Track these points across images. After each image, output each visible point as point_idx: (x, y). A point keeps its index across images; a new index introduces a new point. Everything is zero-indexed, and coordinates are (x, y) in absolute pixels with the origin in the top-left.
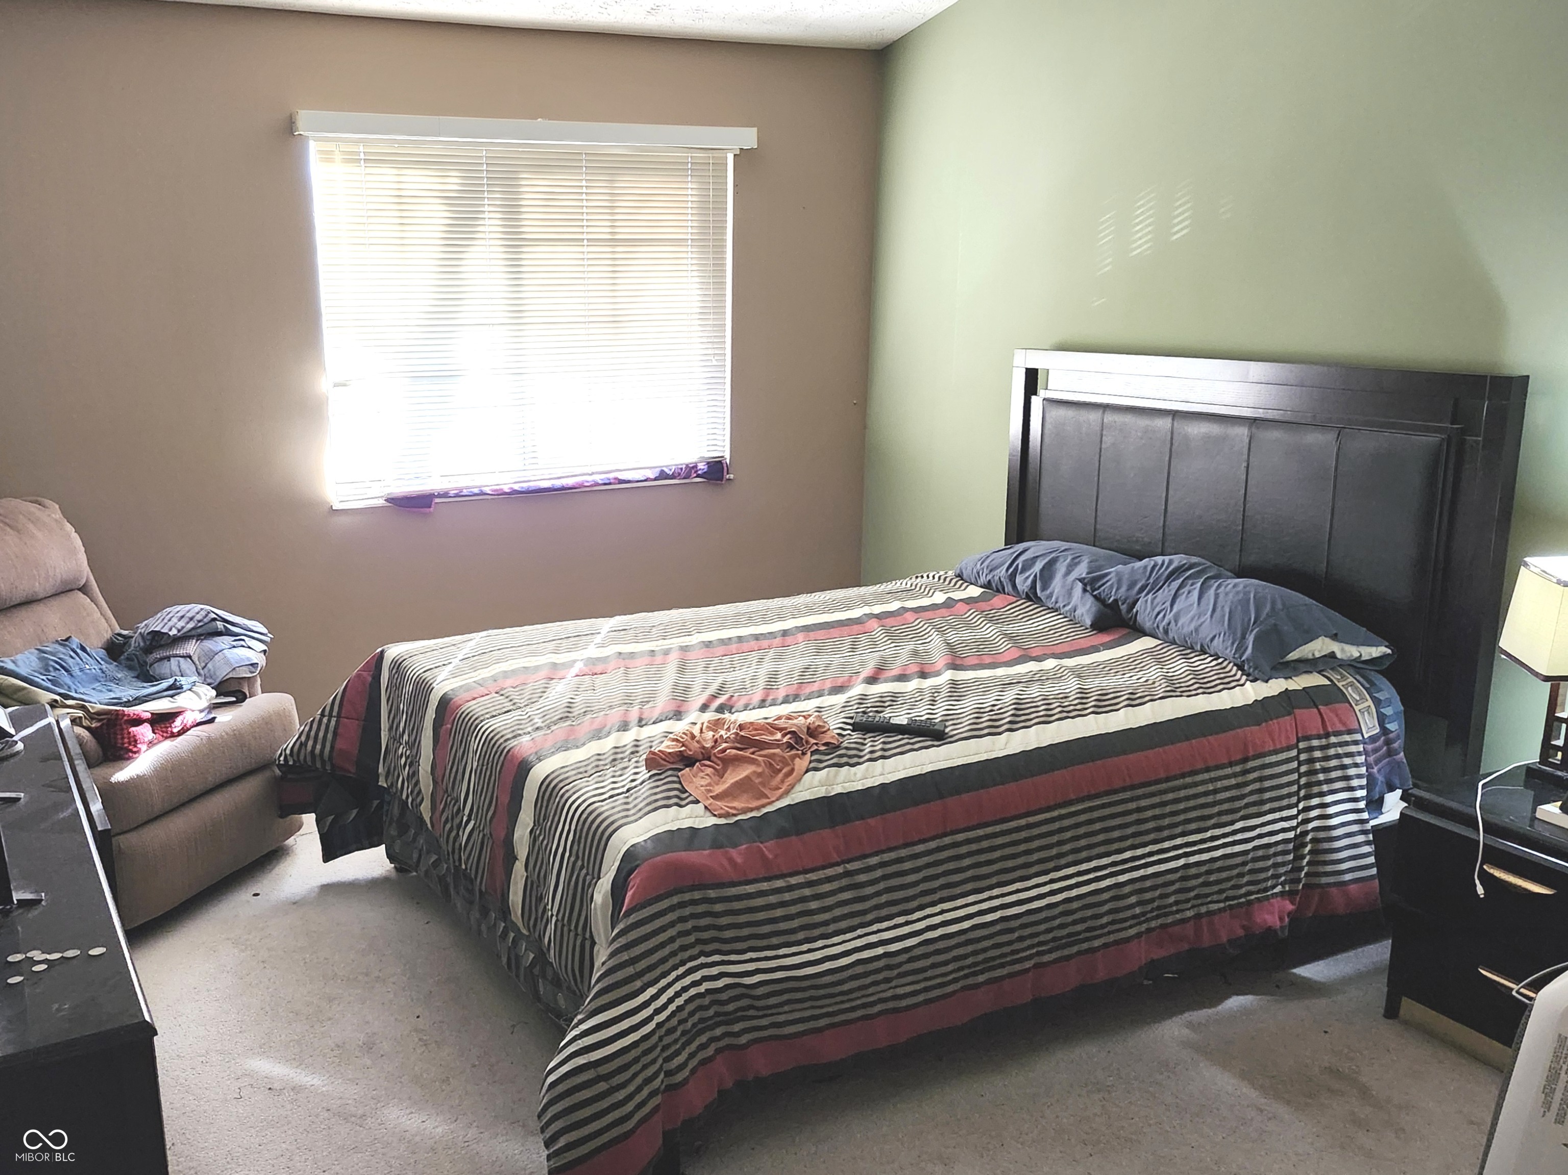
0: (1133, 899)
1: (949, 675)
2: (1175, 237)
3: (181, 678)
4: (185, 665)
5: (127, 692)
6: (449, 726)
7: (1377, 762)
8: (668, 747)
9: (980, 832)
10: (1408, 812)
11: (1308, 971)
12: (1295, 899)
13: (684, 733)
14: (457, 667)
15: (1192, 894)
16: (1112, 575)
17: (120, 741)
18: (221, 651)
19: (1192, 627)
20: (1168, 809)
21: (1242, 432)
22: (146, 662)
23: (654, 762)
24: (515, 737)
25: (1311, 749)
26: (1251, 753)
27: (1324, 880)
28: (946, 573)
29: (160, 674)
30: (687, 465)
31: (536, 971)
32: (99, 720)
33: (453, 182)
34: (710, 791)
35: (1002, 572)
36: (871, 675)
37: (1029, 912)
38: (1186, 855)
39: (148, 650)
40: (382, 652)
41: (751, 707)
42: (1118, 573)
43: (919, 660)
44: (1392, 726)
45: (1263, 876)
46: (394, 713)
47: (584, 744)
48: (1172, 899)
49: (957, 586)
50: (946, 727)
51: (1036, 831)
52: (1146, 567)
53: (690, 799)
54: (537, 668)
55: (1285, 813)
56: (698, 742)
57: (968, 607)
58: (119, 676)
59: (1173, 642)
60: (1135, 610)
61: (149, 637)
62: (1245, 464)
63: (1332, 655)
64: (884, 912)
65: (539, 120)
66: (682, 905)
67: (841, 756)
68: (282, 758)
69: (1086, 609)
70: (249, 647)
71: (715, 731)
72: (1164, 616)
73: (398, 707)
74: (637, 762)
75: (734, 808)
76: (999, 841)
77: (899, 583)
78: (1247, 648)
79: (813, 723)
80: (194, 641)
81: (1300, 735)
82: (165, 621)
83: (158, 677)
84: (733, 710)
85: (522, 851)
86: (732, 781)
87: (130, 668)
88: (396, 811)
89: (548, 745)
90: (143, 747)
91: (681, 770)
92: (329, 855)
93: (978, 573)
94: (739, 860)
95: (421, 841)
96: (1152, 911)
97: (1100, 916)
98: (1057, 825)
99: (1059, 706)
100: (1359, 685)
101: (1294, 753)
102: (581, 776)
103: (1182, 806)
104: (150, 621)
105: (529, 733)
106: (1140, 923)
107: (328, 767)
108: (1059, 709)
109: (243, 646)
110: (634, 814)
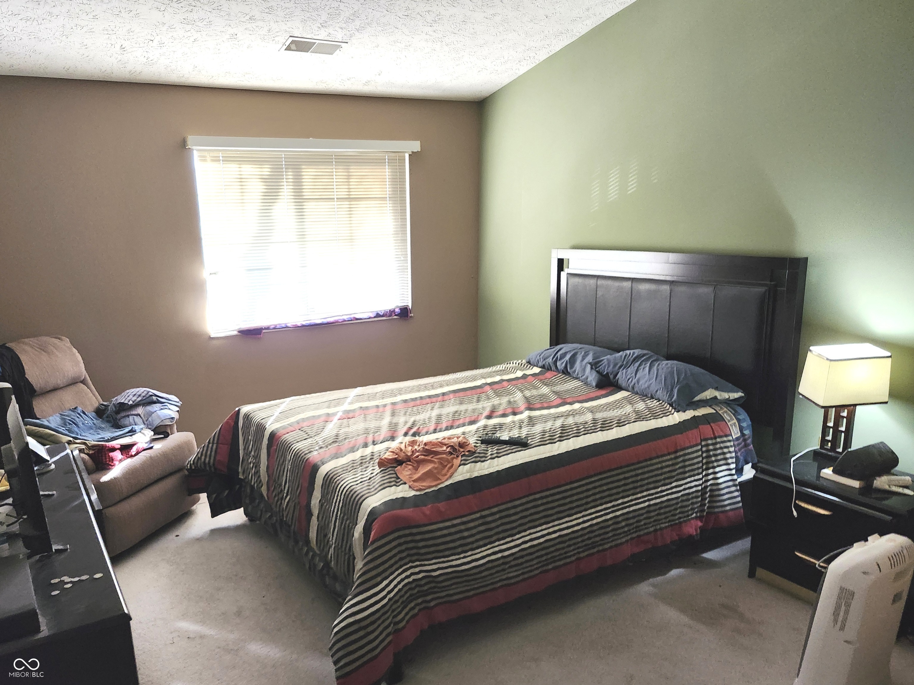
0: (623, 524)
1: (527, 413)
2: (629, 192)
3: (135, 426)
4: (137, 419)
5: (108, 435)
6: (275, 447)
7: (740, 450)
8: (389, 455)
9: (548, 493)
10: (758, 475)
11: (709, 555)
12: (703, 520)
13: (397, 448)
14: (278, 417)
15: (652, 520)
16: (605, 360)
17: (104, 460)
18: (155, 411)
19: (646, 386)
20: (639, 478)
21: (666, 288)
22: (116, 418)
23: (381, 463)
24: (310, 452)
25: (707, 445)
26: (679, 448)
27: (716, 510)
28: (522, 361)
29: (124, 424)
30: (390, 310)
31: (325, 572)
32: (93, 450)
33: (266, 170)
34: (411, 478)
35: (550, 360)
36: (488, 414)
37: (573, 532)
38: (649, 500)
39: (118, 412)
40: (239, 410)
41: (429, 433)
42: (608, 360)
43: (512, 406)
44: (747, 432)
45: (686, 509)
46: (246, 442)
47: (345, 455)
48: (642, 523)
49: (528, 367)
50: (528, 440)
51: (574, 491)
52: (621, 356)
53: (401, 482)
54: (319, 416)
55: (696, 477)
56: (404, 453)
57: (533, 378)
58: (103, 426)
59: (637, 393)
60: (617, 378)
61: (118, 406)
62: (668, 304)
63: (715, 398)
64: (501, 536)
65: (311, 138)
66: (399, 537)
67: (476, 457)
68: (189, 466)
69: (592, 377)
70: (169, 409)
71: (412, 446)
72: (632, 380)
73: (248, 438)
74: (373, 464)
75: (424, 486)
76: (557, 497)
77: (499, 366)
78: (674, 396)
79: (462, 440)
80: (141, 407)
81: (702, 438)
82: (126, 397)
83: (123, 426)
84: (420, 435)
85: (315, 511)
86: (422, 472)
87: (108, 422)
88: (248, 490)
89: (327, 456)
90: (117, 463)
91: (396, 467)
92: (215, 513)
93: (538, 361)
94: (428, 512)
95: (262, 505)
96: (633, 529)
97: (607, 533)
98: (585, 488)
99: (583, 428)
100: (729, 412)
101: (700, 447)
102: (345, 472)
103: (647, 475)
104: (119, 397)
105: (317, 450)
106: (627, 536)
107: (213, 469)
108: (583, 429)
109: (166, 409)
110: (373, 491)
